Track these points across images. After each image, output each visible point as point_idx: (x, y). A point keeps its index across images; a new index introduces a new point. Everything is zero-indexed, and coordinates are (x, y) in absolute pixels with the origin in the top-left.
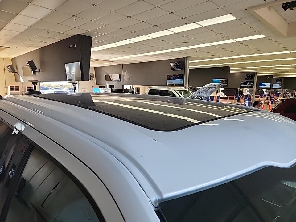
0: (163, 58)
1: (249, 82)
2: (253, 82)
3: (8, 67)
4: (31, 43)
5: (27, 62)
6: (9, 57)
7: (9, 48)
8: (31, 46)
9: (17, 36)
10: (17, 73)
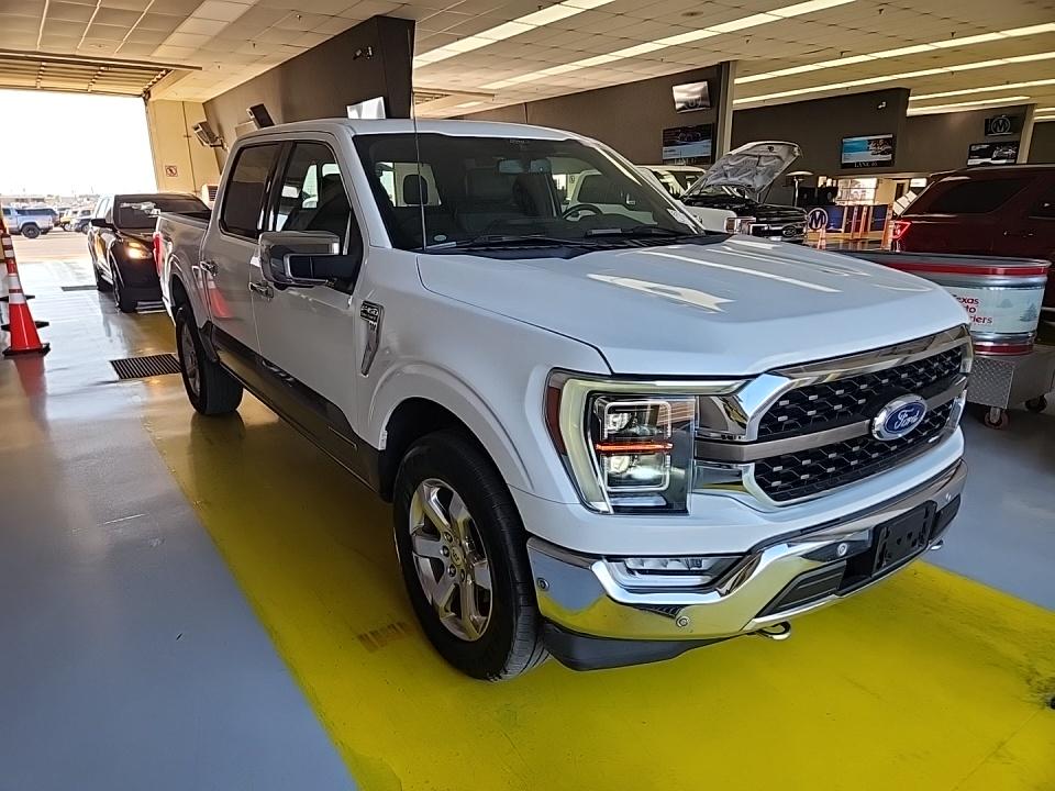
0: (647, 71)
1: (1001, 145)
2: (1016, 145)
3: (196, 128)
4: (256, 52)
5: (249, 110)
6: (198, 97)
7: (200, 68)
8: (254, 61)
9: (221, 33)
10: (222, 146)
